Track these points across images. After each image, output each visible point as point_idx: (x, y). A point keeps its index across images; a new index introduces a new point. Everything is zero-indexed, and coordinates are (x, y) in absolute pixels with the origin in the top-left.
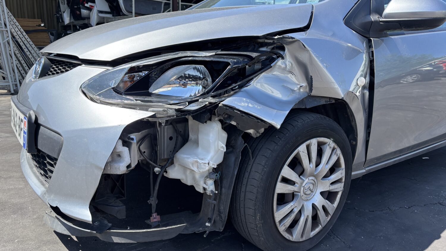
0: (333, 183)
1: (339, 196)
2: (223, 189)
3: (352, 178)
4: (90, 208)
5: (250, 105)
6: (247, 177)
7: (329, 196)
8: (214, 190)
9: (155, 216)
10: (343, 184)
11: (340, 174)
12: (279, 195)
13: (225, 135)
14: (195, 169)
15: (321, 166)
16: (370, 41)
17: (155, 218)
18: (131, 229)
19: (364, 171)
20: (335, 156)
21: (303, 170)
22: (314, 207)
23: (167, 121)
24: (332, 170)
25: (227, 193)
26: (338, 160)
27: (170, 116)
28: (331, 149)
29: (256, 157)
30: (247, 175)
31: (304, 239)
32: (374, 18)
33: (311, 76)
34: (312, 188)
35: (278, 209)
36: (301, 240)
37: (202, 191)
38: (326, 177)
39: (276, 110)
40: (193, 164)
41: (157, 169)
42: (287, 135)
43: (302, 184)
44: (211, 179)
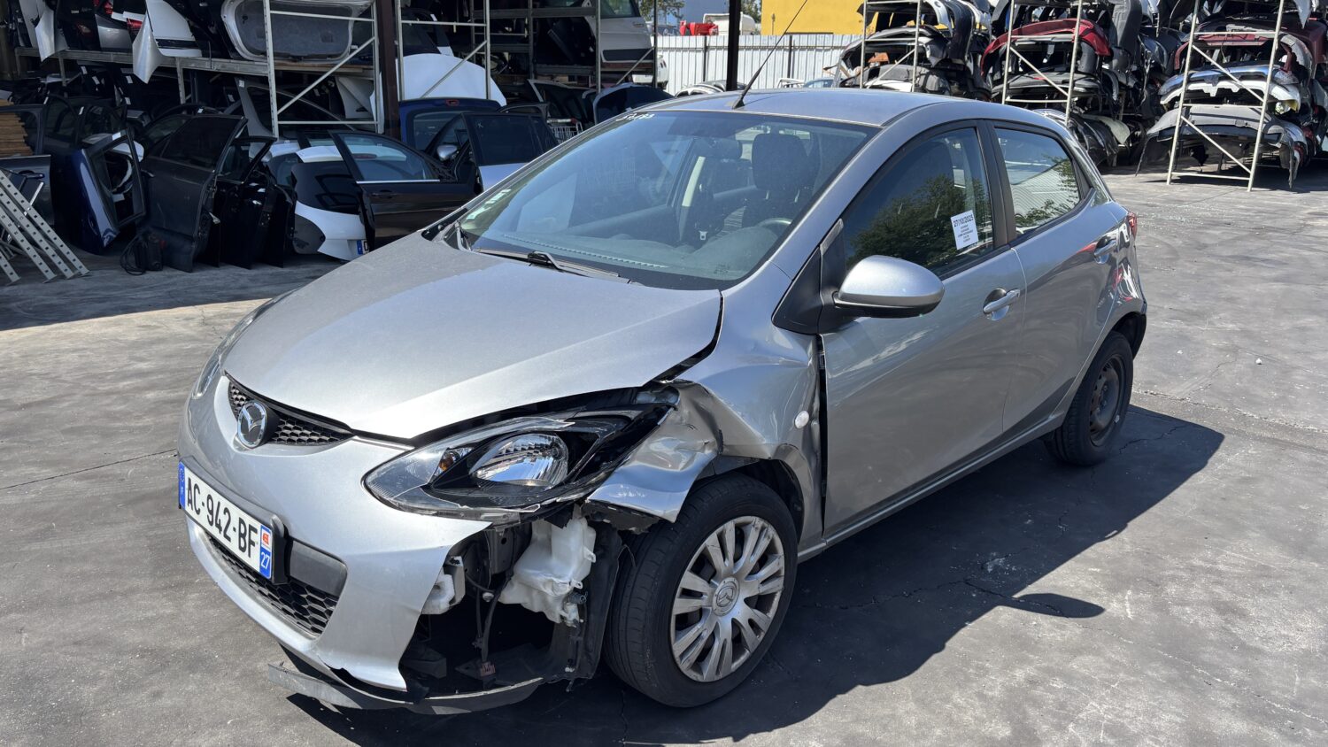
0: (764, 582)
1: (777, 599)
2: (592, 615)
3: (799, 561)
4: (399, 668)
5: (631, 495)
6: (629, 595)
7: (759, 602)
8: (578, 619)
9: (487, 667)
10: (782, 579)
11: (777, 564)
12: (678, 617)
13: (592, 535)
14: (548, 591)
15: (742, 561)
16: (819, 339)
17: (487, 670)
18: (460, 693)
19: (824, 544)
20: (766, 539)
21: (713, 571)
22: (735, 623)
23: (506, 530)
24: (762, 562)
25: (599, 620)
26: (772, 544)
27: (512, 523)
28: (759, 531)
29: (642, 563)
30: (628, 591)
31: (721, 676)
32: (826, 298)
33: (720, 431)
34: (730, 594)
35: (676, 639)
36: (716, 678)
37: (558, 621)
38: (754, 572)
39: (669, 493)
40: (544, 584)
41: (487, 595)
42: (688, 526)
43: (713, 593)
44: (572, 603)
